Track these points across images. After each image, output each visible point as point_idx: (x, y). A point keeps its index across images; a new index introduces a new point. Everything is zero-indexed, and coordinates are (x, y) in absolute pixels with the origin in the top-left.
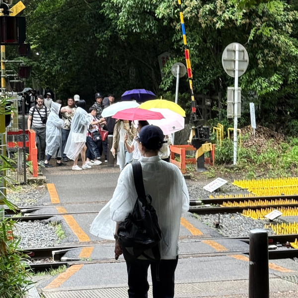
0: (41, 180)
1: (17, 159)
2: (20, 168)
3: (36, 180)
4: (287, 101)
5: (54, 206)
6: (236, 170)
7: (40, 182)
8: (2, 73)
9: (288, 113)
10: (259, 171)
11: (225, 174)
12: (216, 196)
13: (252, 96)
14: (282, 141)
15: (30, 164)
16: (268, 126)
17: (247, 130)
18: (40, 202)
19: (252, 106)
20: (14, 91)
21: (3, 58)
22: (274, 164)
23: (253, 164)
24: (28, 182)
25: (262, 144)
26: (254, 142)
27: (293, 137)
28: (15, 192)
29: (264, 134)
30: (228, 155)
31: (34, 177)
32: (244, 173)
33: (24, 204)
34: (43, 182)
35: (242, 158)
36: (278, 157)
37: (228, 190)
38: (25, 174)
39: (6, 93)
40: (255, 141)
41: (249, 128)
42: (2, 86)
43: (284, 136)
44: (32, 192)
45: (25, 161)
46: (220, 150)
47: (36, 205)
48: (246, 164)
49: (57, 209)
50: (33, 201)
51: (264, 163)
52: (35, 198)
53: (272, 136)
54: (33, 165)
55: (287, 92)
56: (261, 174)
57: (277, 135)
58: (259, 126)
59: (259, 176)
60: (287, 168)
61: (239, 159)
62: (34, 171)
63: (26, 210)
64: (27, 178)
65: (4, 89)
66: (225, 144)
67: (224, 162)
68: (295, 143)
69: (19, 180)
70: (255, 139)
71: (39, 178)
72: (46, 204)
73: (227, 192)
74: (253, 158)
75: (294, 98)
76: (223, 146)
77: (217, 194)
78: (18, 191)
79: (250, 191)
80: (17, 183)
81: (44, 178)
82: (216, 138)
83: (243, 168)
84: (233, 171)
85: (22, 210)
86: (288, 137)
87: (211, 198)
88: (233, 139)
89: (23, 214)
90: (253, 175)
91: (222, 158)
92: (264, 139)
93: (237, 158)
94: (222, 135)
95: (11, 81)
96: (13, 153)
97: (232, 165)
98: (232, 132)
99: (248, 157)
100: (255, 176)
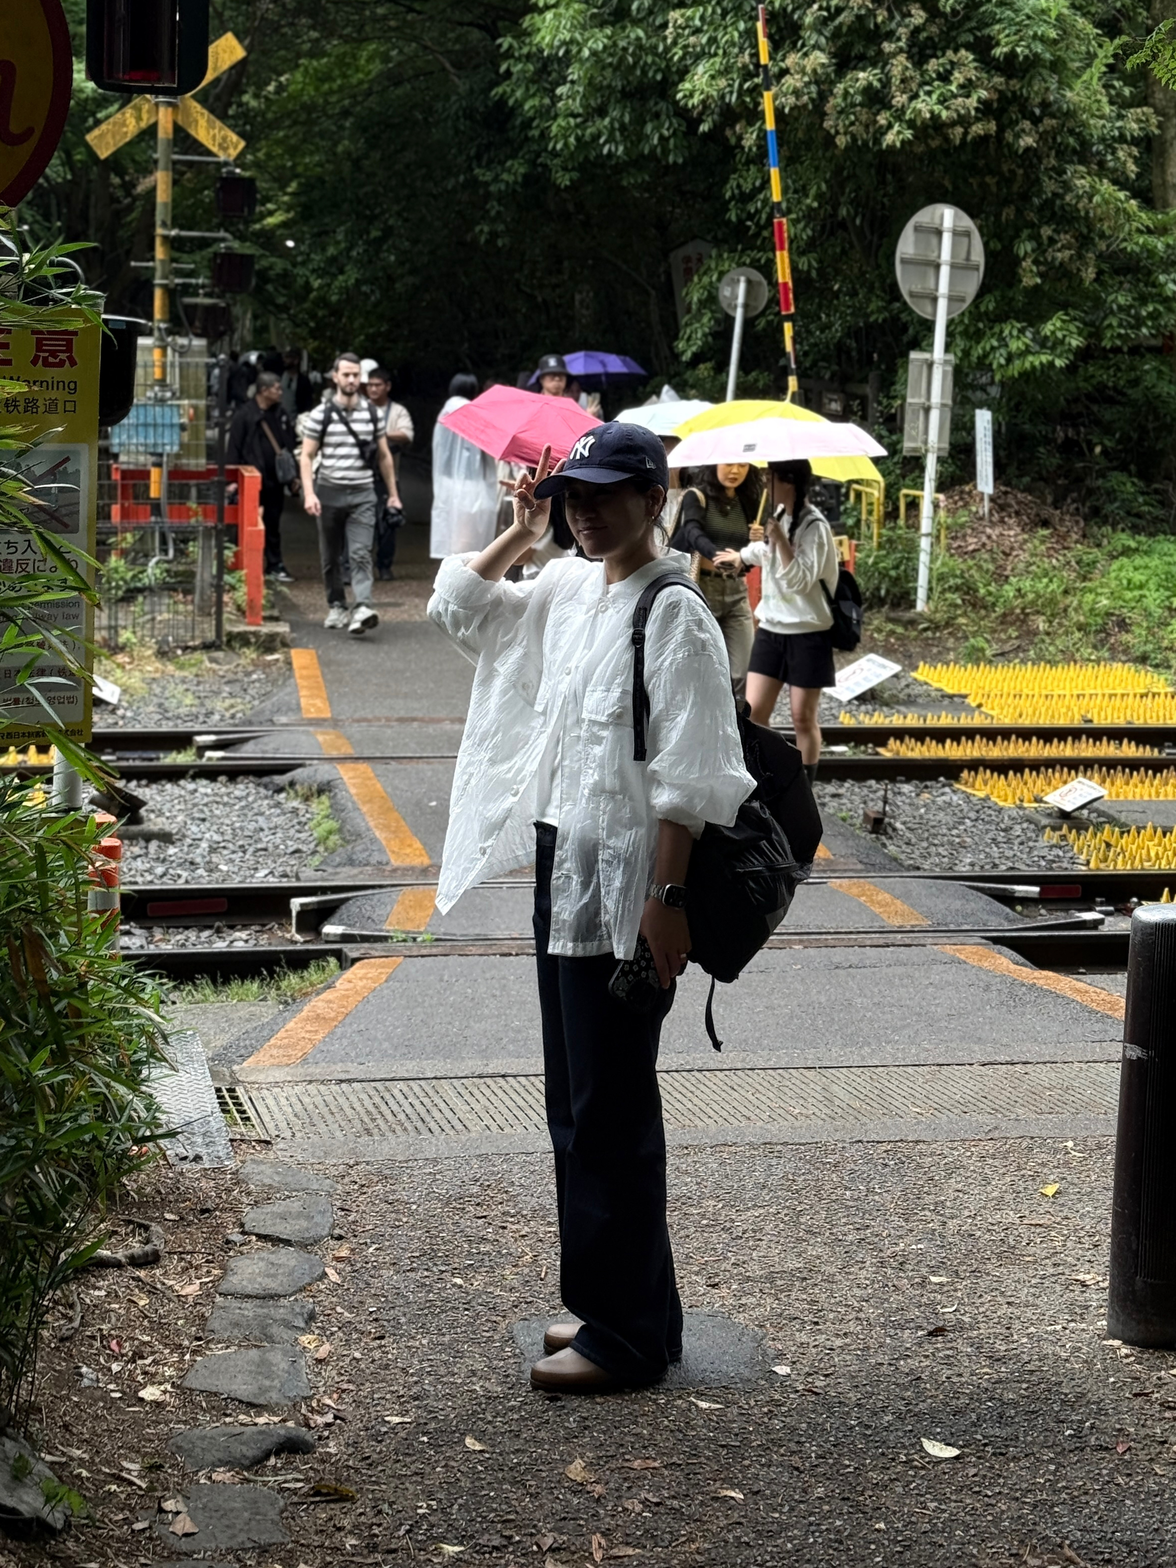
0: (272, 637)
1: (194, 562)
2: (202, 594)
3: (255, 634)
4: (1095, 408)
5: (311, 729)
6: (925, 630)
7: (269, 644)
8: (158, 273)
9: (1098, 450)
10: (1003, 636)
11: (886, 640)
12: (861, 717)
13: (983, 389)
14: (1076, 542)
15: (240, 581)
16: (1027, 490)
17: (961, 499)
18: (262, 712)
19: (983, 420)
20: (197, 335)
21: (164, 225)
22: (1053, 615)
23: (983, 612)
24: (229, 642)
25: (1012, 549)
26: (984, 539)
27: (1114, 530)
28: (185, 673)
29: (1017, 513)
30: (898, 578)
31: (250, 624)
32: (952, 640)
33: (209, 714)
34: (278, 643)
35: (943, 592)
36: (1066, 592)
37: (902, 696)
38: (219, 613)
39: (170, 339)
40: (989, 537)
41: (970, 493)
42: (157, 315)
43: (1082, 524)
44: (240, 675)
45: (223, 568)
46: (871, 561)
47: (250, 723)
48: (959, 612)
49: (320, 738)
50: (242, 707)
51: (1018, 611)
52: (248, 698)
53: (1045, 524)
54: (248, 583)
55: (1094, 381)
56: (1007, 647)
57: (1062, 520)
58: (1003, 488)
59: (1002, 654)
60: (1097, 632)
61: (936, 595)
62: (251, 602)
63: (213, 738)
64: (228, 627)
65: (163, 326)
66: (890, 541)
67: (882, 602)
68: (1120, 548)
69: (197, 633)
70: (988, 531)
71: (266, 629)
72: (284, 719)
73: (898, 703)
74: (982, 591)
75: (1119, 403)
76: (880, 546)
77: (863, 708)
78: (194, 670)
79: (974, 705)
80: (191, 644)
81: (283, 628)
82: (858, 521)
83: (948, 624)
84: (914, 633)
85: (200, 739)
86: (1095, 529)
87: (846, 721)
88: (917, 527)
89: (202, 750)
90: (982, 650)
91: (878, 589)
92: (1018, 530)
93: (930, 589)
94: (879, 511)
95: (188, 300)
96: (185, 541)
97: (909, 615)
98: (914, 505)
99: (967, 589)
100: (988, 653)
